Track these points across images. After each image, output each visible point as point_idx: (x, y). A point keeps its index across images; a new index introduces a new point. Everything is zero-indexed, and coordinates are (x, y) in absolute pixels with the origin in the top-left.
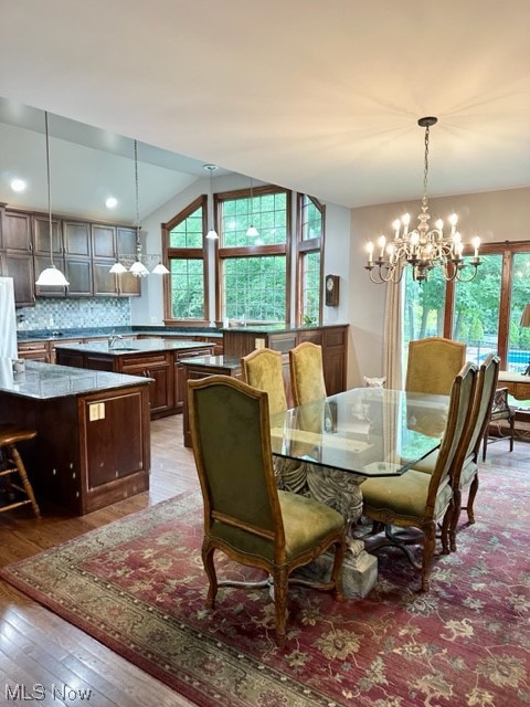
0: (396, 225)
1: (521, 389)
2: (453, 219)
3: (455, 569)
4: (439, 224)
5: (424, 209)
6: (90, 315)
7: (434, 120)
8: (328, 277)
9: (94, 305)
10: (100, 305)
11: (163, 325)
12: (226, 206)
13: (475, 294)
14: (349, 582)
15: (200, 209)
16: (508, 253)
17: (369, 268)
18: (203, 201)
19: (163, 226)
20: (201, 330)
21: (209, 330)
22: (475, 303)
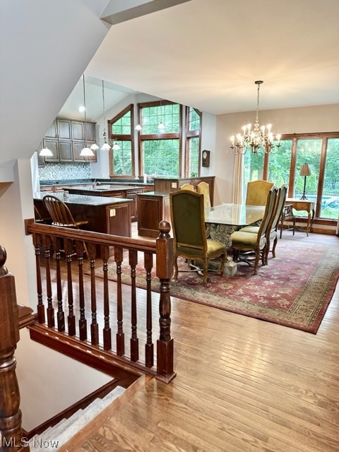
0: (244, 128)
1: (299, 205)
2: (269, 126)
3: (267, 269)
4: (263, 128)
5: (257, 122)
6: (71, 173)
7: (262, 82)
8: (203, 152)
9: (72, 167)
10: (75, 167)
11: (109, 178)
12: (145, 111)
13: (279, 161)
14: (227, 271)
15: (130, 112)
16: (295, 139)
17: (232, 148)
18: (131, 107)
19: (109, 122)
20: (130, 181)
21: (135, 181)
22: (280, 166)
